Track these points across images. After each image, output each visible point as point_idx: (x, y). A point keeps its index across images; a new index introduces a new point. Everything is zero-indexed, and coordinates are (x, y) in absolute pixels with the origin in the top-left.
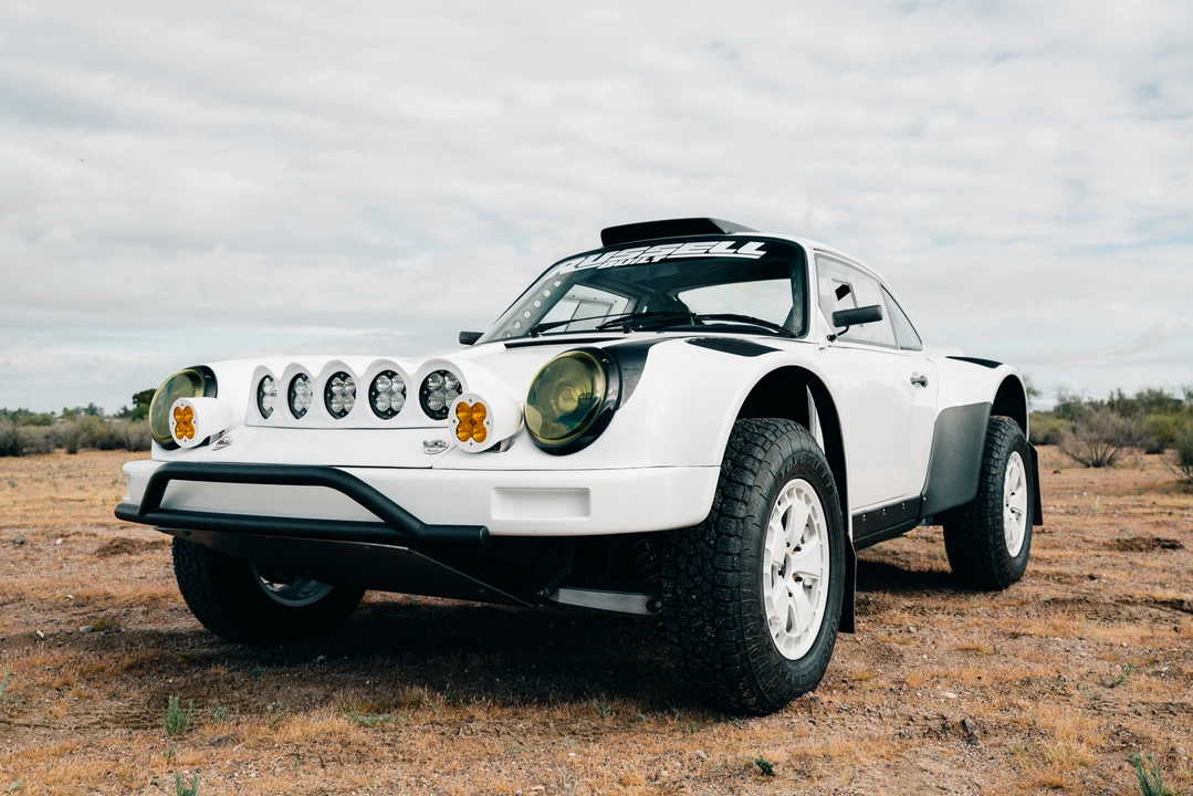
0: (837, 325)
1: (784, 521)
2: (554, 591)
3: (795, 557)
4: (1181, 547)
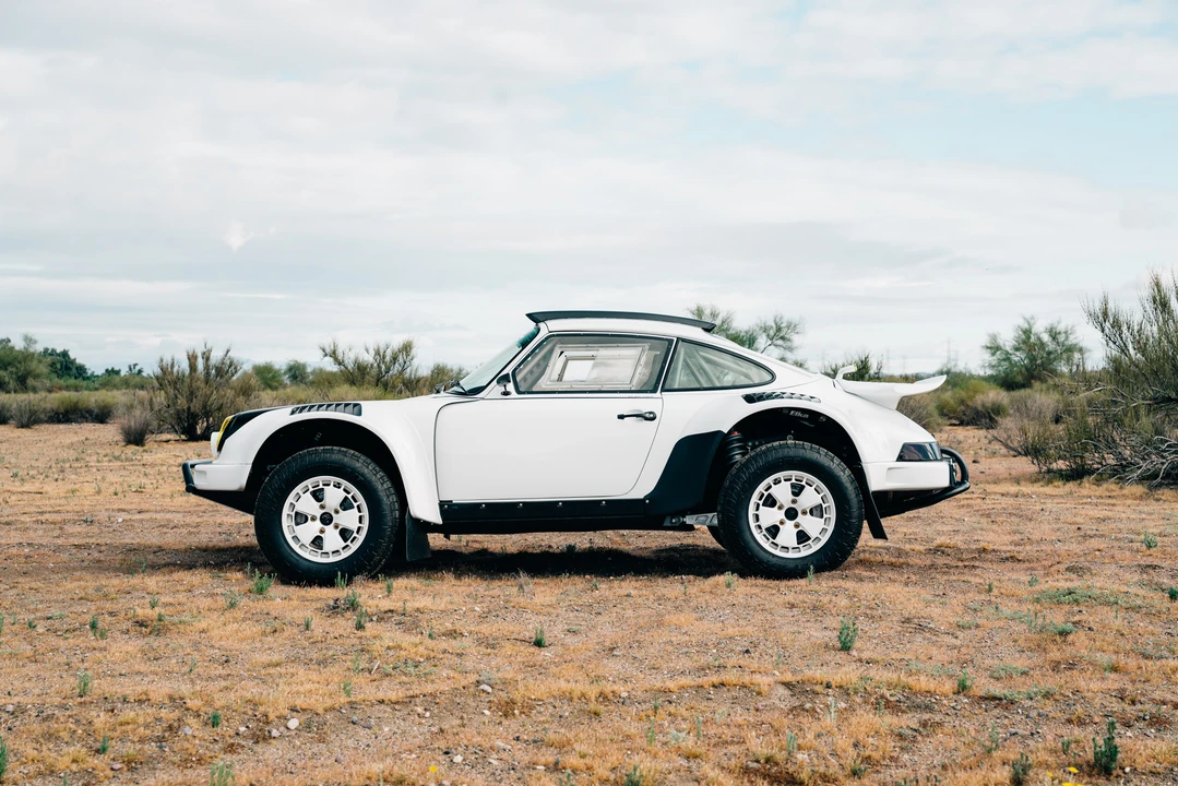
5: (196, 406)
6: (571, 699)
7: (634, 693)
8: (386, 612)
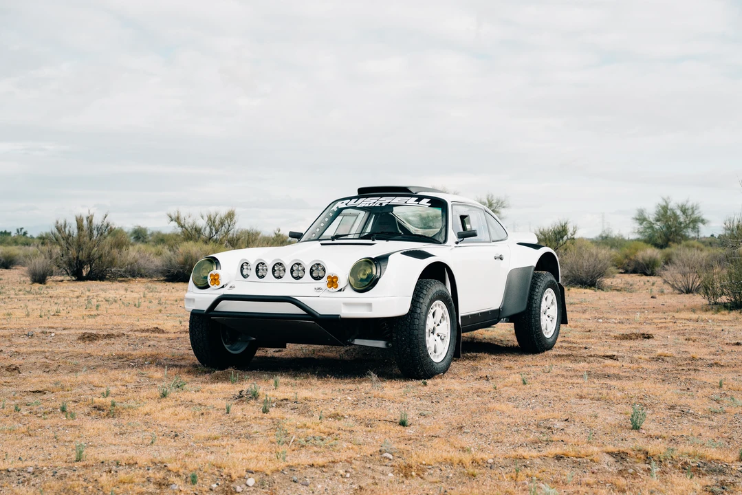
0: (459, 238)
1: (434, 315)
2: (353, 340)
3: (437, 328)
4: (653, 337)
5: (83, 255)
6: (452, 464)
7: (497, 459)
8: (282, 400)
